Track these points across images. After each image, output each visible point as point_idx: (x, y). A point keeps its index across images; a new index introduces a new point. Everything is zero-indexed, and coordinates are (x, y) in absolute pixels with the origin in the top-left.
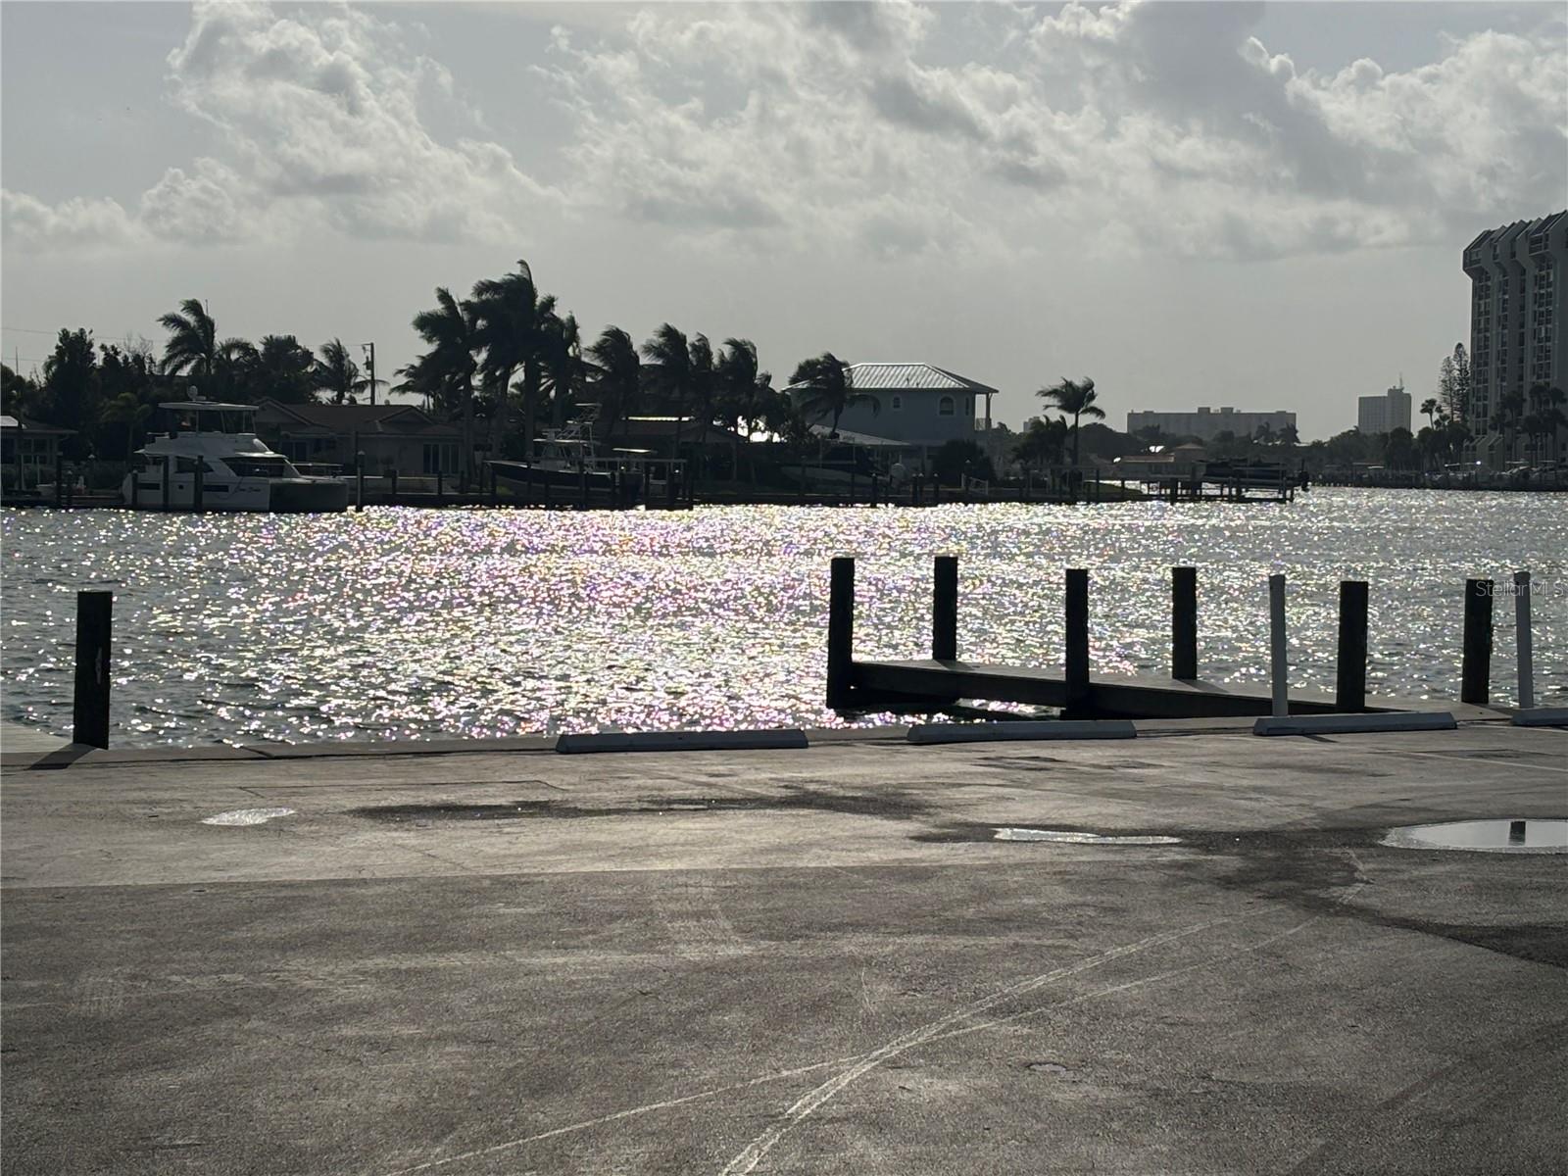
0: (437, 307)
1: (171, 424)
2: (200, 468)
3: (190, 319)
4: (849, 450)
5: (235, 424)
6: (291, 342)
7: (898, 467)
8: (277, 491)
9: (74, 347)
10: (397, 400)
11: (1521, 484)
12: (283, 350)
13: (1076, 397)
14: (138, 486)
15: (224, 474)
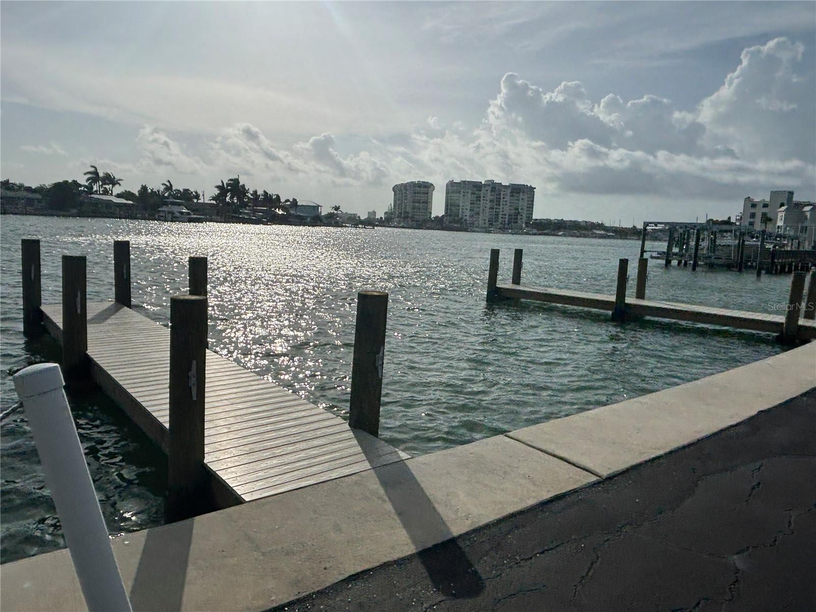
0: (221, 184)
1: (166, 204)
2: (173, 213)
3: (168, 184)
4: (299, 216)
5: (179, 204)
6: (188, 190)
7: (309, 219)
8: (189, 218)
9: (144, 188)
10: (209, 202)
11: (403, 227)
12: (186, 191)
13: (337, 208)
14: (159, 216)
15: (178, 214)
